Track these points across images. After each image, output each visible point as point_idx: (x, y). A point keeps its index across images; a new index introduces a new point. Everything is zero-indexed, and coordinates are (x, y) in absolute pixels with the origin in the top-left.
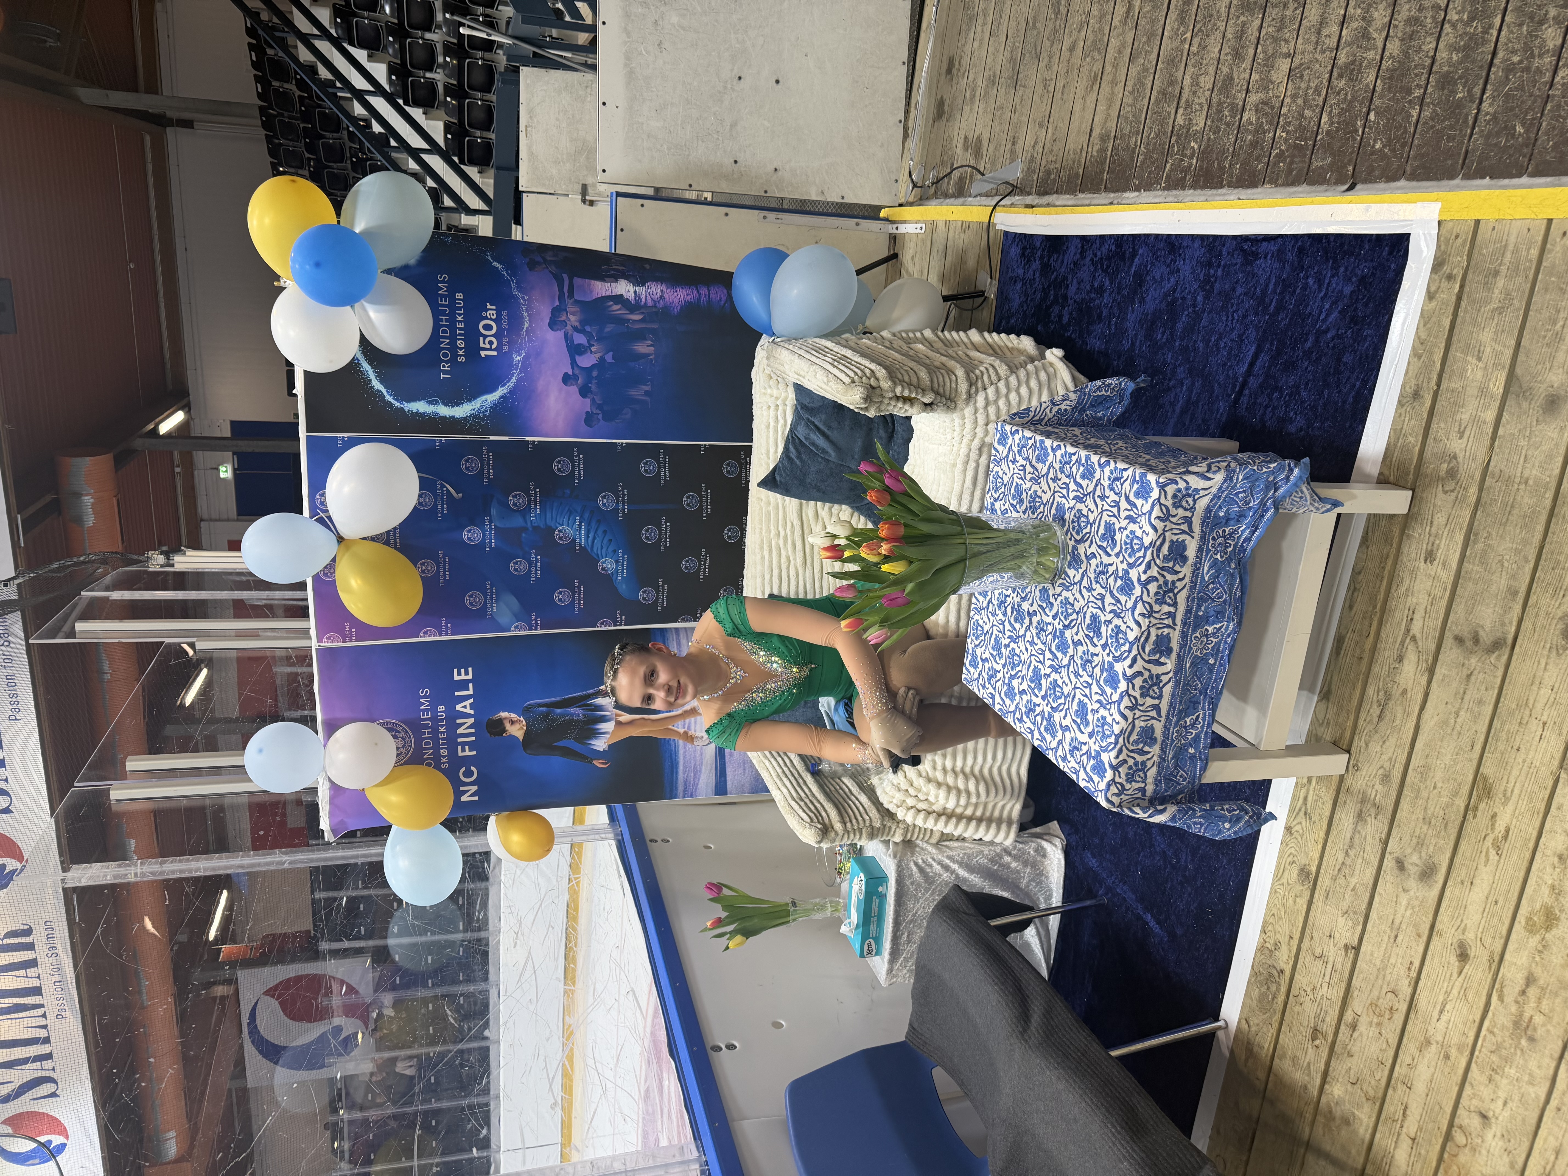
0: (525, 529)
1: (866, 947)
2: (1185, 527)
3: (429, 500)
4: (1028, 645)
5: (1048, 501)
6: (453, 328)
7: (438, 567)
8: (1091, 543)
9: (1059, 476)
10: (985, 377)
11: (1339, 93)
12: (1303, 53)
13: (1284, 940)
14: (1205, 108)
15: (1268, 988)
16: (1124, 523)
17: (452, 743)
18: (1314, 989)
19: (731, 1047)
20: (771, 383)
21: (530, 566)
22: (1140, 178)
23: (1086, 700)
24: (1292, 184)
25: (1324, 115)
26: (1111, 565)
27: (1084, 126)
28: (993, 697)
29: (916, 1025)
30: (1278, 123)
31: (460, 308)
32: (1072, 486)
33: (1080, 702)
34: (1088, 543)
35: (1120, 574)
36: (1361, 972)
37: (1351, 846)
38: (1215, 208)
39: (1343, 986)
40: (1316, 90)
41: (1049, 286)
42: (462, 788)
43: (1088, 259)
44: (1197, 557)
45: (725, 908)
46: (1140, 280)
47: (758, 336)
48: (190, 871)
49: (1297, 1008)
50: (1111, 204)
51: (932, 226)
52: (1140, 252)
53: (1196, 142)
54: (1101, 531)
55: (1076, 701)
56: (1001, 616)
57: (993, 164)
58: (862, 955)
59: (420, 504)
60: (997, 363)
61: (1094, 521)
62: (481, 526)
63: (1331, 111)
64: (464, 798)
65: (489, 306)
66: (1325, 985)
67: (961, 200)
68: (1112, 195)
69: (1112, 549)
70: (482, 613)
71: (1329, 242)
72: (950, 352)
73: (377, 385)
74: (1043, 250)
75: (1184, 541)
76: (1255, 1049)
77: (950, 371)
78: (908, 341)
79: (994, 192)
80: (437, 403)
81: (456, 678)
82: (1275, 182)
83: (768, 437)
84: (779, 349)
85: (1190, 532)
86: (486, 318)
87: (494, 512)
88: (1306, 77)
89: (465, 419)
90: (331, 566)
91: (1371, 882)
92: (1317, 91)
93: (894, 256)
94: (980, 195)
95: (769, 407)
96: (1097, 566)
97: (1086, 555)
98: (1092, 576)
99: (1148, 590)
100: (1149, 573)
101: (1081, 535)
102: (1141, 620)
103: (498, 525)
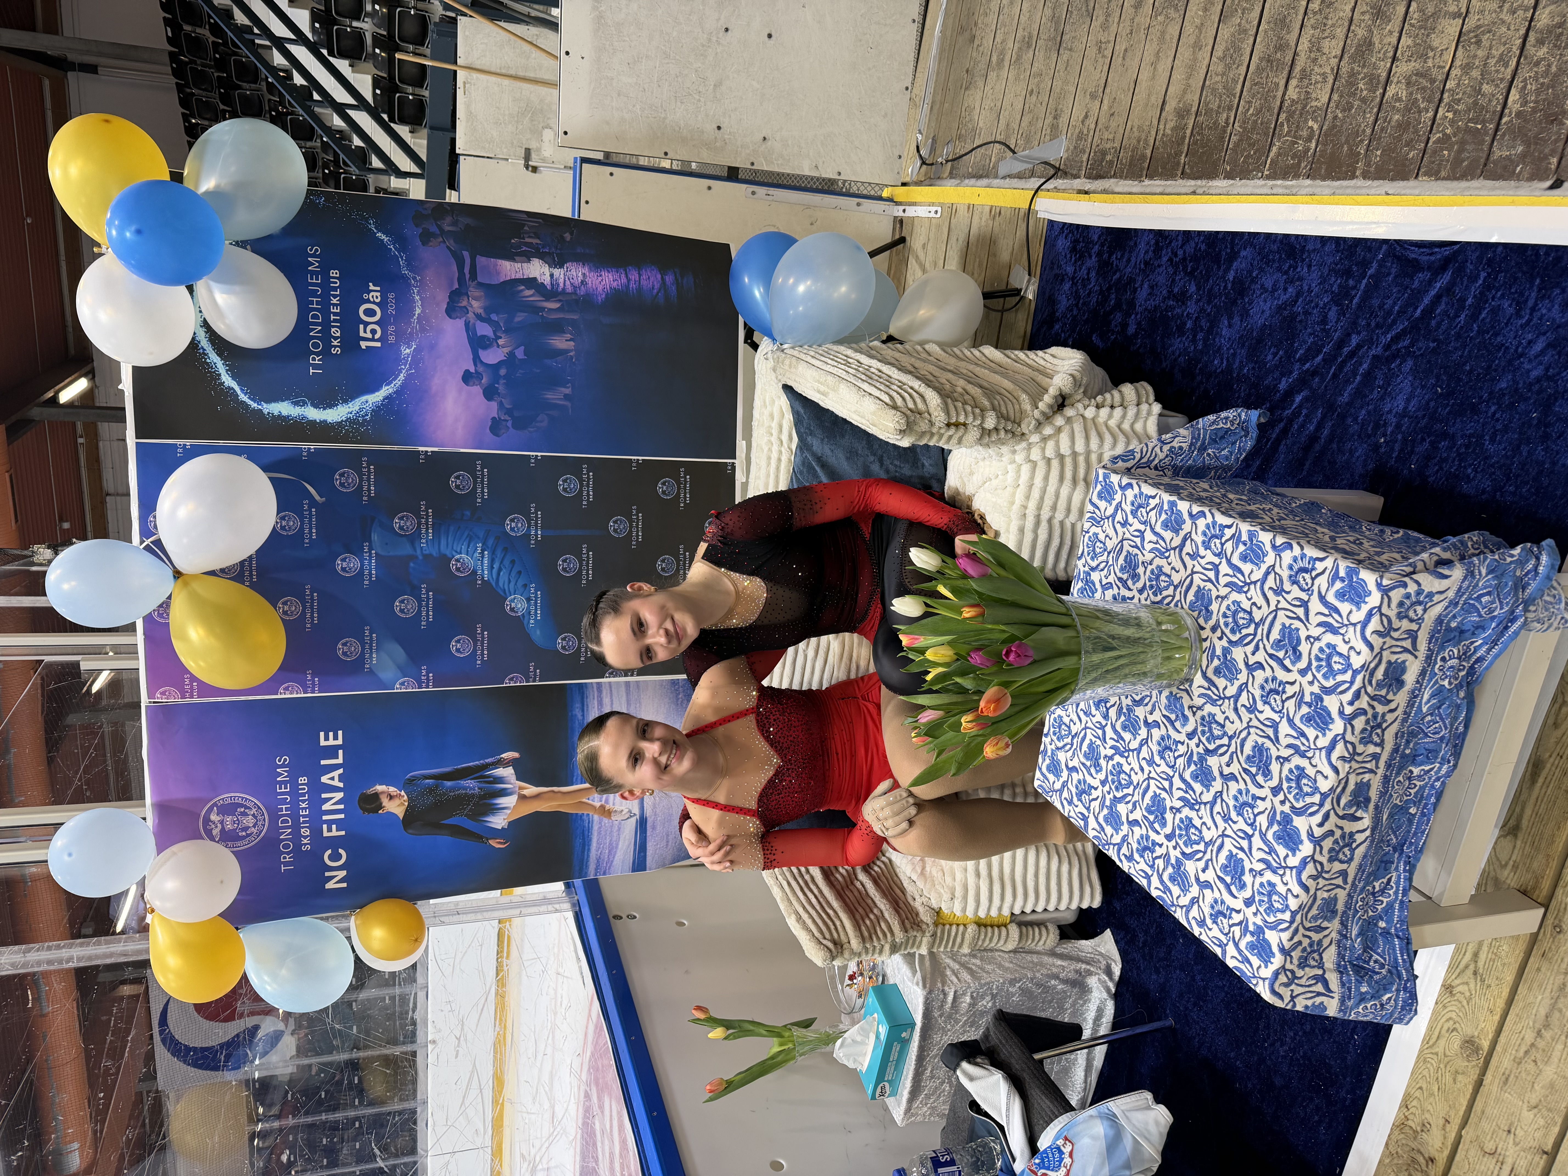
0: (412, 558)
2: (1408, 644)
5: (1181, 583)
6: (325, 311)
8: (1257, 648)
9: (1202, 552)
11: (1537, 64)
12: (1481, 12)
14: (1331, 78)
16: (1314, 631)
17: (316, 821)
23: (1241, 855)
25: (1513, 91)
26: (1292, 683)
27: (1153, 98)
30: (1441, 100)
31: (335, 289)
32: (1225, 569)
33: (1232, 855)
34: (1250, 648)
35: (1307, 698)
40: (1501, 58)
42: (329, 874)
43: (1165, 258)
44: (1417, 682)
50: (1193, 193)
51: (951, 210)
53: (1315, 119)
54: (1275, 636)
56: (1099, 718)
57: (1028, 139)
62: (358, 553)
63: (1524, 87)
64: (332, 886)
65: (371, 287)
67: (984, 181)
68: (1194, 182)
69: (1291, 663)
70: (358, 665)
73: (228, 380)
75: (1402, 662)
79: (1030, 173)
80: (304, 405)
81: (323, 743)
82: (1435, 174)
85: (1412, 650)
86: (368, 301)
87: (374, 536)
88: (1485, 43)
89: (340, 424)
92: (1503, 60)
93: (902, 241)
94: (1010, 176)
96: (1266, 681)
97: (1246, 664)
98: (1257, 693)
99: (1353, 727)
100: (1357, 704)
101: (1238, 636)
102: (1339, 764)
103: (380, 552)
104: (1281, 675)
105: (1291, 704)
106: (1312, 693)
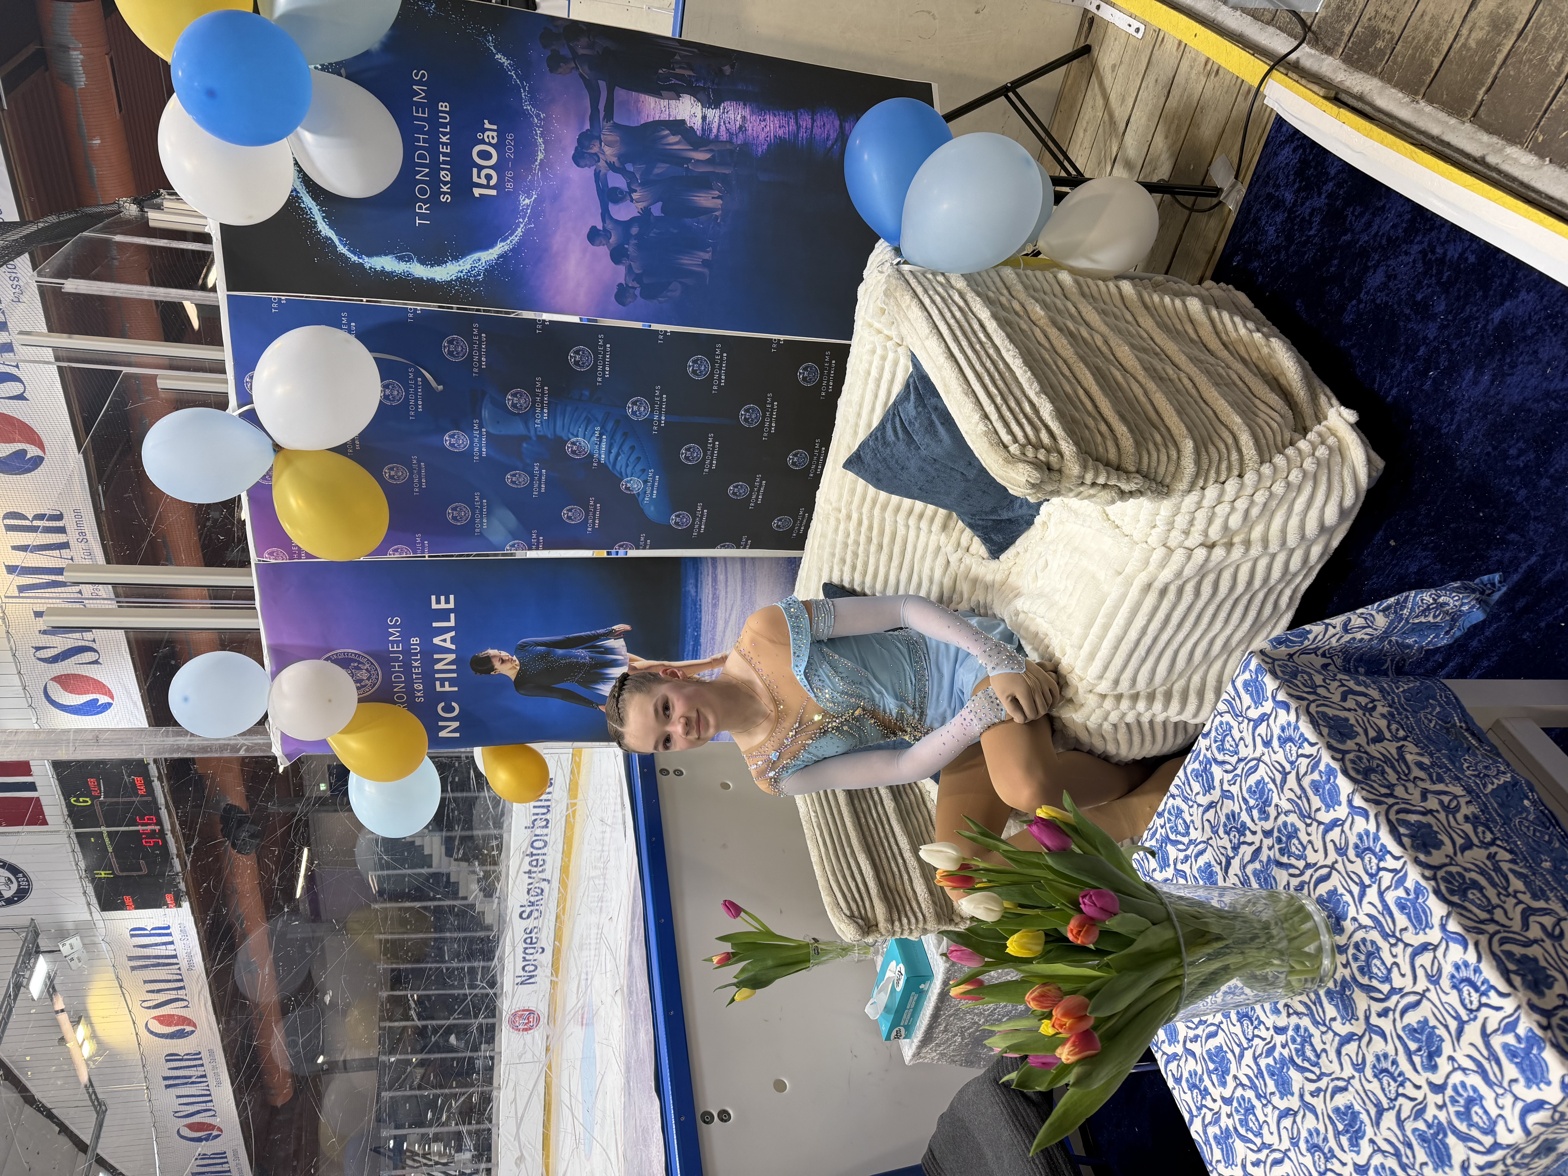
0: (526, 438)
1: (894, 1032)
3: (399, 392)
6: (434, 150)
7: (411, 474)
16: (1464, 1061)
17: (429, 677)
19: (724, 1117)
31: (444, 125)
42: (440, 724)
54: (1412, 1020)
58: (888, 1038)
59: (386, 397)
61: (1402, 992)
62: (468, 430)
64: (443, 734)
65: (487, 125)
70: (468, 531)
73: (324, 229)
79: (1268, 16)
80: (409, 260)
81: (434, 606)
86: (483, 142)
87: (485, 413)
89: (449, 283)
93: (1084, 52)
94: (1244, 10)
97: (1367, 1018)
101: (1366, 981)
103: (491, 431)
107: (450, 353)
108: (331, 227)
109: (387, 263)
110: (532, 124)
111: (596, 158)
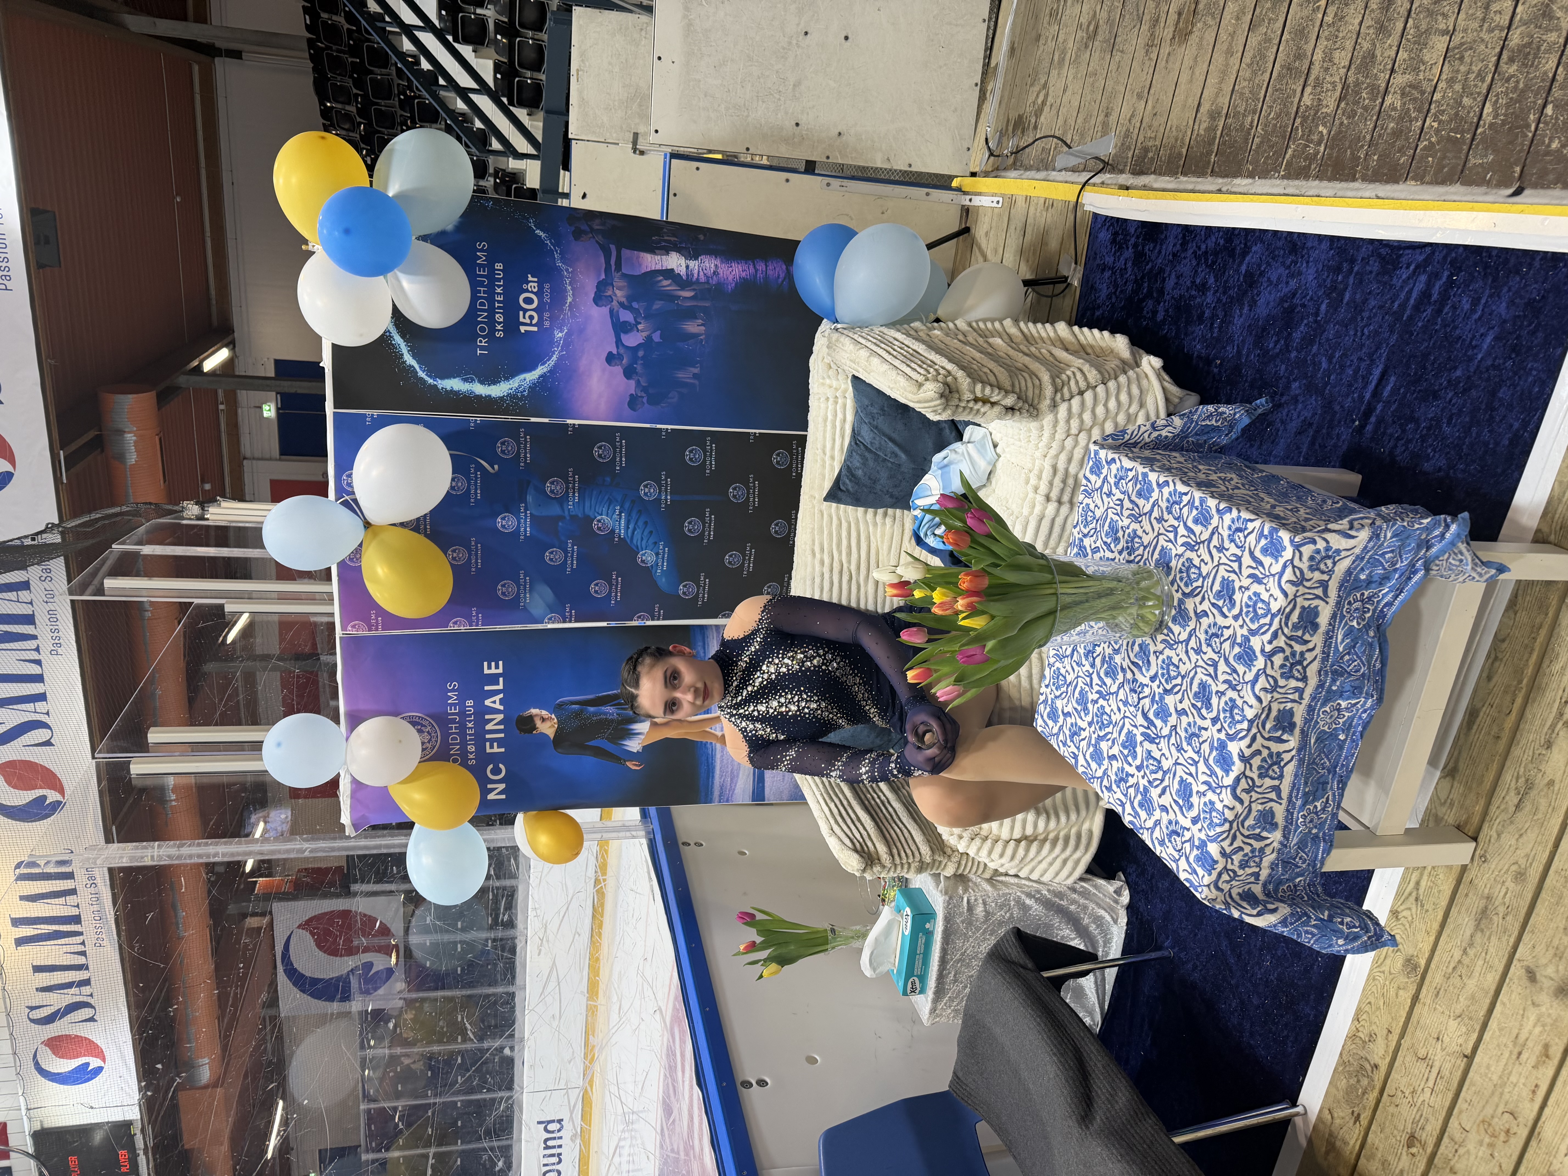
0: (561, 518)
1: (909, 985)
2: (1319, 592)
3: (462, 484)
4: (1121, 704)
5: (1150, 544)
6: (491, 299)
7: (470, 555)
8: (1203, 599)
9: (1166, 516)
10: (1072, 383)
11: (1508, 80)
12: (1465, 31)
13: (1381, 1033)
14: (1339, 88)
15: (1358, 1081)
16: (1246, 582)
17: (480, 739)
18: (1414, 1092)
19: (762, 1083)
20: (831, 372)
21: (566, 557)
22: (1255, 162)
23: (1190, 780)
24: (1443, 182)
25: (1488, 105)
26: (1227, 628)
27: (1190, 100)
28: (1075, 757)
29: (960, 1075)
30: (1428, 111)
31: (499, 280)
32: (1182, 531)
33: (1182, 781)
34: (1198, 599)
36: (1472, 1084)
37: (1471, 945)
38: (1349, 206)
39: (1450, 1096)
40: (1479, 74)
41: (1143, 277)
42: (489, 786)
43: (1190, 252)
44: (1330, 624)
45: (760, 933)
46: (1252, 280)
47: (819, 321)
48: (208, 856)
49: (1392, 1109)
50: (1219, 191)
51: (1011, 201)
52: (1254, 249)
53: (1325, 126)
54: (1217, 587)
55: (1177, 779)
56: (1088, 667)
57: (1082, 135)
58: (905, 993)
59: (452, 488)
60: (1086, 368)
61: (1208, 574)
62: (516, 513)
63: (1497, 101)
64: (491, 796)
65: (530, 278)
66: (1428, 1092)
67: (1042, 174)
68: (1220, 180)
69: (1229, 610)
70: (515, 603)
71: (1490, 257)
72: (1033, 349)
73: (409, 359)
74: (1138, 238)
75: (1316, 607)
76: (1338, 1144)
77: (1033, 374)
78: (983, 334)
79: (1082, 167)
80: (472, 381)
81: (486, 671)
82: (1420, 179)
83: (825, 431)
84: (843, 339)
85: (1324, 598)
86: (527, 291)
87: (529, 498)
88: (1467, 59)
89: (501, 398)
90: (357, 553)
91: (1493, 988)
92: (1481, 76)
93: (965, 231)
94: (1066, 169)
95: (827, 399)
96: (1209, 627)
97: (1195, 612)
98: (1203, 637)
99: (1272, 663)
100: (1275, 643)
101: (1190, 588)
102: (1262, 695)
103: (534, 512)
104: (1221, 621)
105: (1226, 645)
106: (1242, 635)
107: (503, 452)
108: (414, 358)
109: (455, 384)
110: (562, 276)
111: (610, 299)
